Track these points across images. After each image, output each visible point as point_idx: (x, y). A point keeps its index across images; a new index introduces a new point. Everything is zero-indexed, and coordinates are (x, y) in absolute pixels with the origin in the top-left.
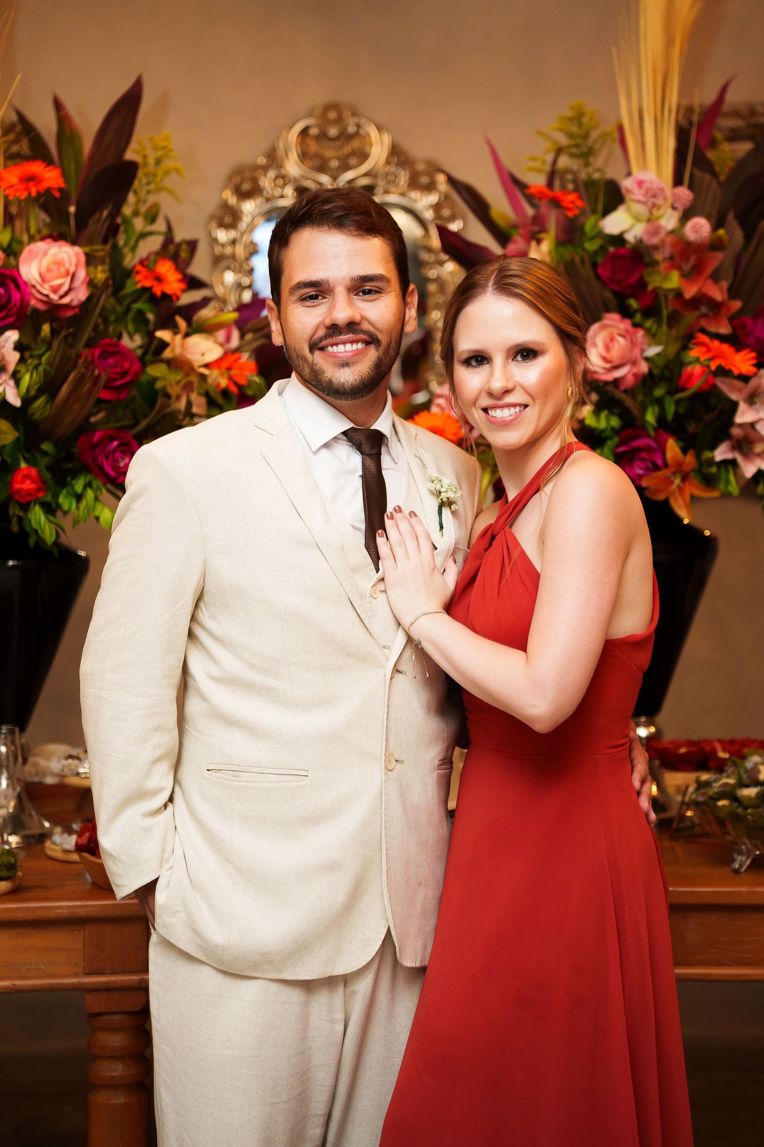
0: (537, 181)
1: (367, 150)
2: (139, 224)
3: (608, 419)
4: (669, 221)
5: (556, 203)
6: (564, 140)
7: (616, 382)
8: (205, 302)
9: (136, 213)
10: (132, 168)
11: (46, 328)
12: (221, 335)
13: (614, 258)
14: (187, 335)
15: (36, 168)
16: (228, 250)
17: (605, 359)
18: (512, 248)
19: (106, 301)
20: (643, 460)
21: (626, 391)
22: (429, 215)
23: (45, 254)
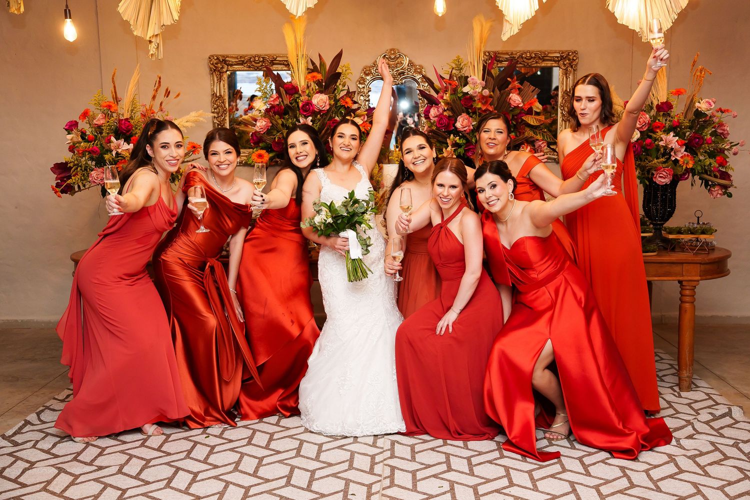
0: (447, 77)
1: (403, 62)
2: (341, 87)
3: (462, 141)
4: (479, 90)
5: (450, 84)
6: (454, 66)
7: (465, 131)
8: (359, 108)
9: (340, 84)
10: (340, 74)
11: (319, 116)
12: (362, 118)
13: (466, 99)
14: (354, 118)
15: (315, 74)
16: (362, 90)
17: (462, 125)
18: (439, 94)
19: (334, 109)
20: (471, 151)
21: (467, 134)
22: (419, 80)
23: (319, 97)
